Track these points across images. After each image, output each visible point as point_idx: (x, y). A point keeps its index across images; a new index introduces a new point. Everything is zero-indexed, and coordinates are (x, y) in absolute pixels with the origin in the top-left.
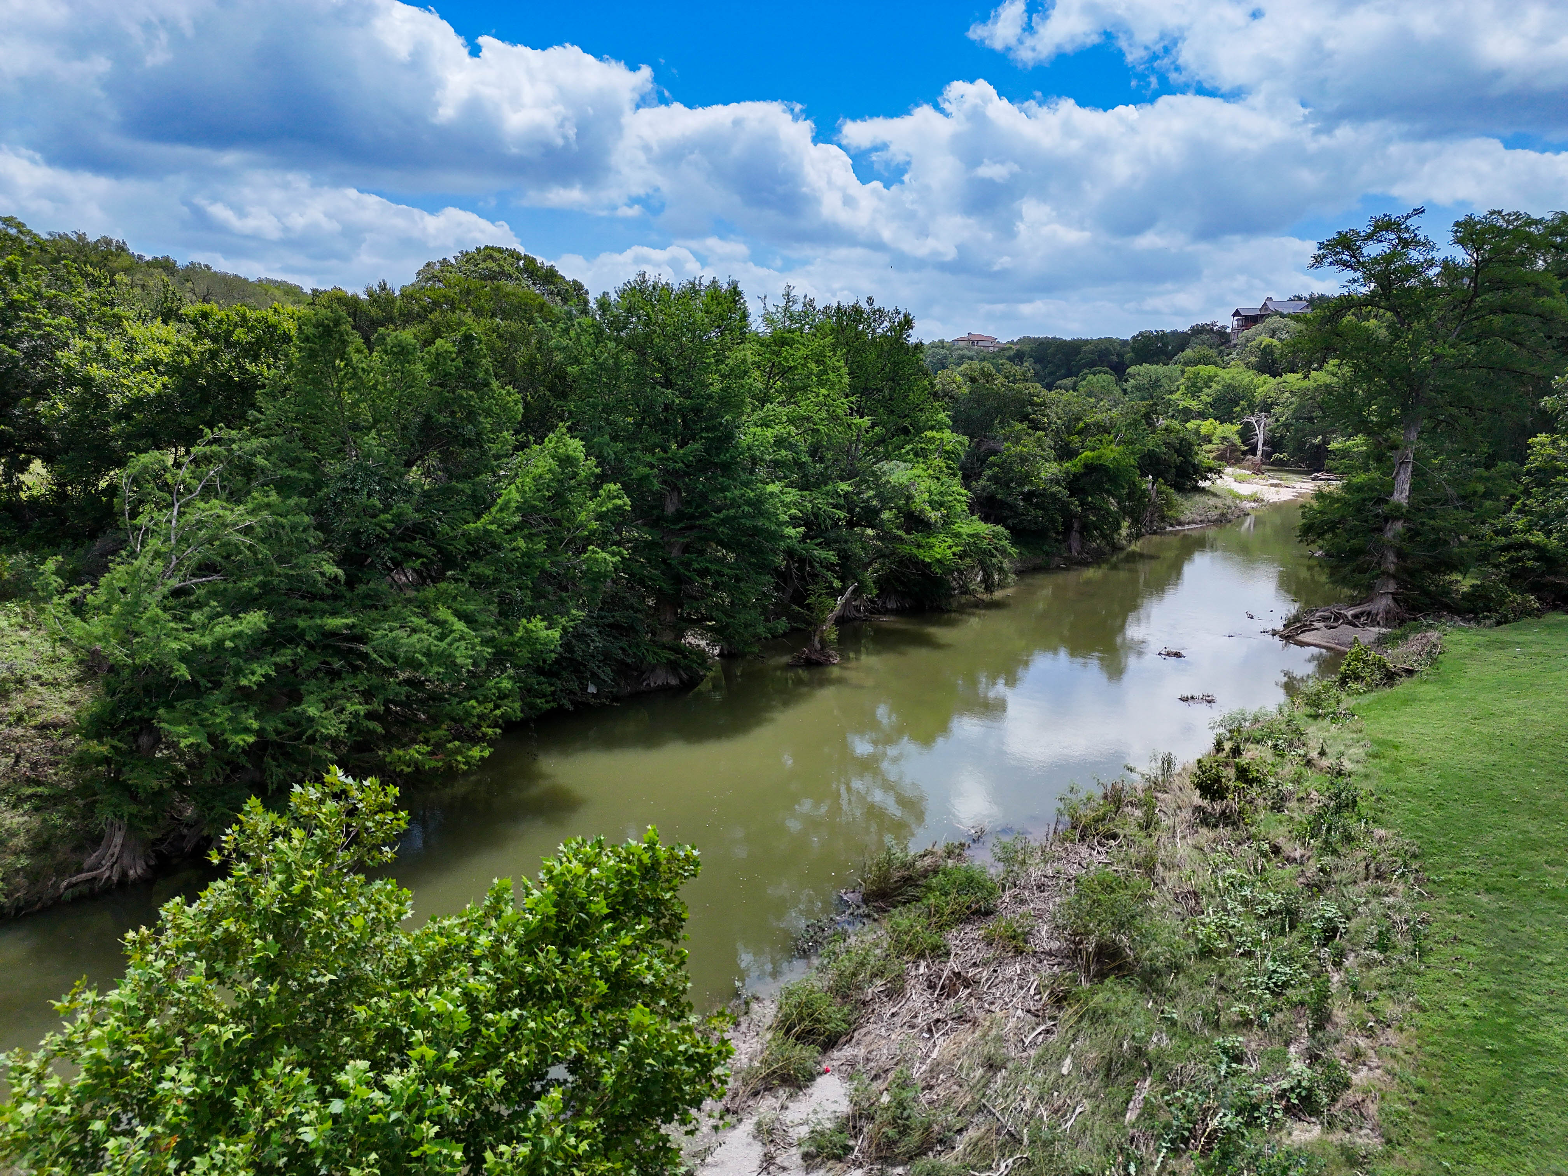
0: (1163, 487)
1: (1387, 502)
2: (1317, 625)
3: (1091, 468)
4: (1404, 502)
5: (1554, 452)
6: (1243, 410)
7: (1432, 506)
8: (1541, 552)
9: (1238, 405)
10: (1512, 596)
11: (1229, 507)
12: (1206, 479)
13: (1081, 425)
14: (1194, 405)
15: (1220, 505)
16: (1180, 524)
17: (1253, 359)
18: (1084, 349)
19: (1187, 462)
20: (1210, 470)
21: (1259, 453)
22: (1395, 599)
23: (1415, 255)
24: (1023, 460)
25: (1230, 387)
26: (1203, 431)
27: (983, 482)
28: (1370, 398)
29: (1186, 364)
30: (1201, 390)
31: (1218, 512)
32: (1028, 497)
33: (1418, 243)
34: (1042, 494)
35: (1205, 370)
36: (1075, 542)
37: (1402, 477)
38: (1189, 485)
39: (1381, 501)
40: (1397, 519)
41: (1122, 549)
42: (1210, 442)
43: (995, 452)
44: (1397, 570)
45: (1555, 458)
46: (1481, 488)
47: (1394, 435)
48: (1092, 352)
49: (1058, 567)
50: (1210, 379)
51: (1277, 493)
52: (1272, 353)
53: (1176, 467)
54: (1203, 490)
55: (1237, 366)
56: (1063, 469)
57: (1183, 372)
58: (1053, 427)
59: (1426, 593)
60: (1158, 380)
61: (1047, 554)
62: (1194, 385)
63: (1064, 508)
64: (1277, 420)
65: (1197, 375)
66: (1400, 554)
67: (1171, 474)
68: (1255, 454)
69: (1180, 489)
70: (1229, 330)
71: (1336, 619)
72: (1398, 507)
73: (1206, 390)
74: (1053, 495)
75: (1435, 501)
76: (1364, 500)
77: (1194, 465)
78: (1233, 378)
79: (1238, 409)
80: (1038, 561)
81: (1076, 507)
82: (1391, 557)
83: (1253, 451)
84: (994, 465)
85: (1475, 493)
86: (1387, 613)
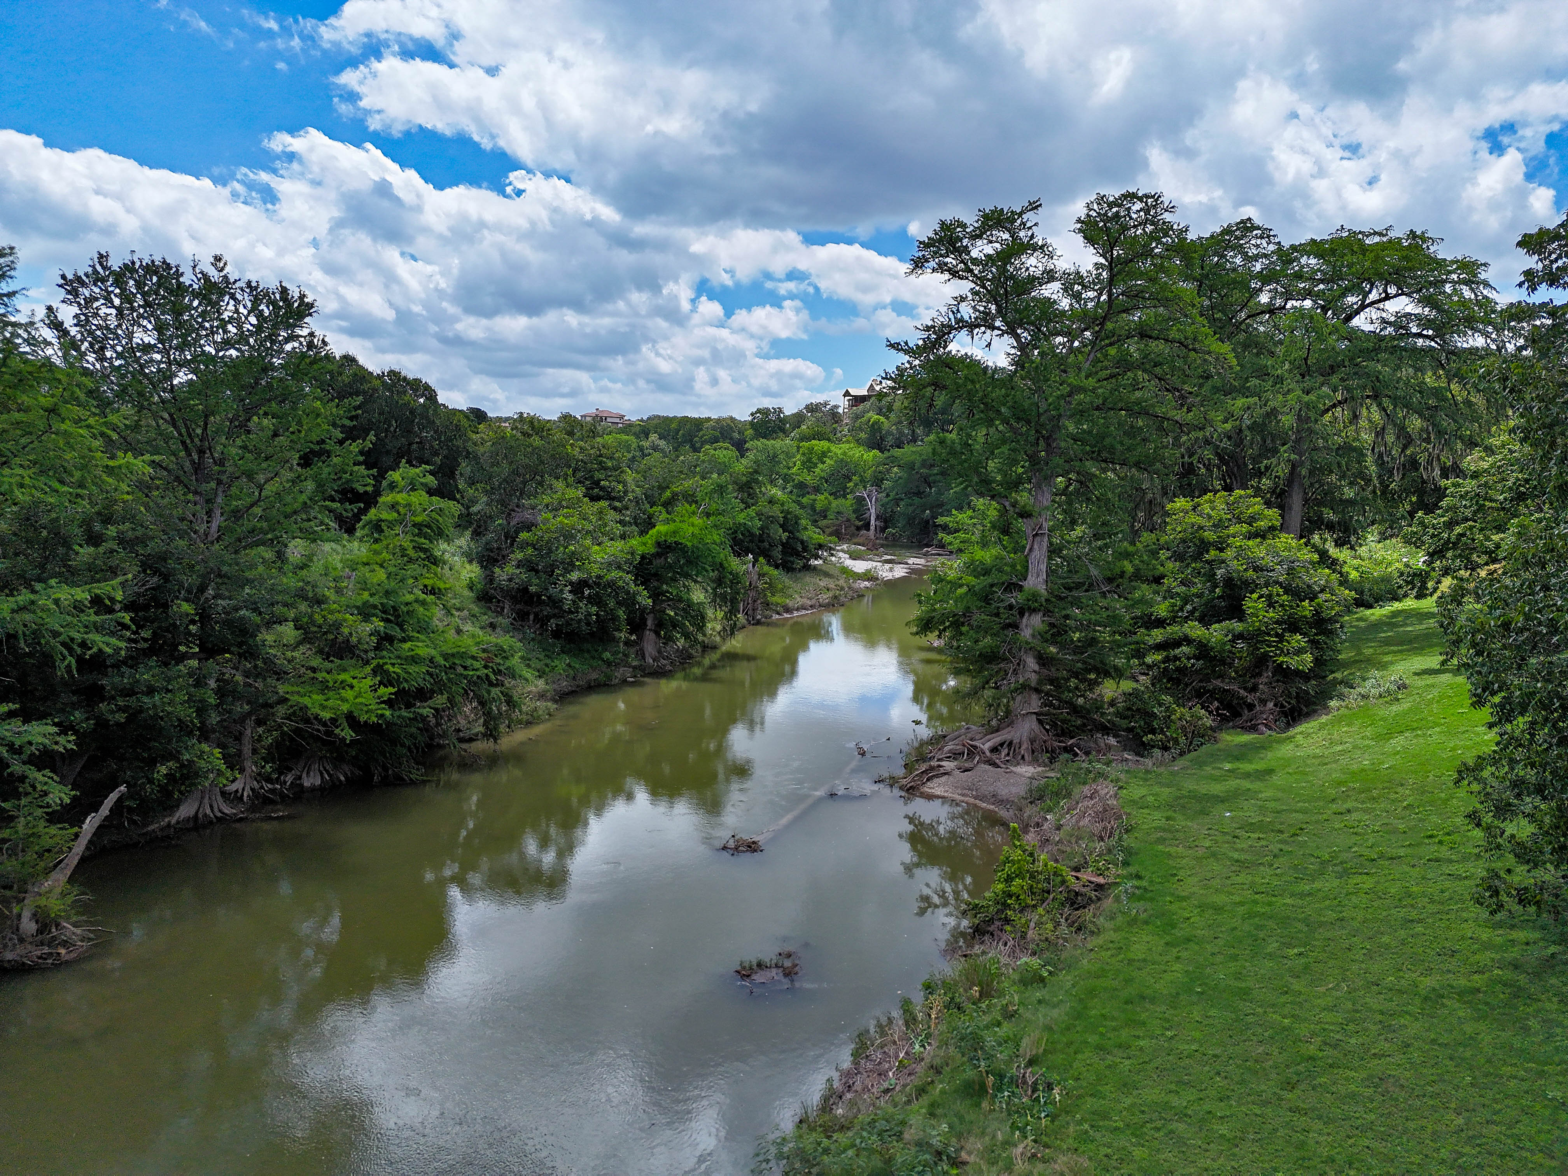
0: (766, 568)
1: (1020, 588)
2: (948, 765)
3: (664, 547)
4: (1042, 589)
5: (1199, 520)
6: (856, 485)
7: (1075, 593)
8: (1203, 650)
9: (850, 480)
10: (1180, 711)
11: (842, 589)
12: (817, 557)
13: (668, 494)
14: (808, 478)
15: (832, 586)
16: (788, 610)
17: (863, 435)
18: (706, 425)
19: (793, 537)
20: (820, 546)
21: (872, 528)
22: (1040, 722)
23: (1033, 263)
24: (568, 535)
25: (842, 463)
26: (818, 506)
27: (510, 569)
28: (990, 450)
29: (802, 439)
30: (816, 466)
31: (831, 594)
32: (578, 587)
33: (1035, 248)
34: (598, 582)
35: (820, 445)
36: (650, 645)
37: (1036, 553)
38: (799, 563)
39: (1012, 587)
40: (1034, 611)
41: (715, 648)
42: (825, 517)
43: (528, 526)
44: (1040, 682)
45: (1201, 528)
46: (1129, 568)
47: (1023, 498)
48: (714, 428)
49: (624, 682)
50: (824, 454)
51: (891, 570)
52: (880, 429)
53: (783, 544)
54: (815, 568)
55: (848, 442)
56: (626, 548)
57: (798, 448)
58: (631, 496)
59: (1075, 710)
60: (775, 456)
61: (609, 663)
62: (809, 460)
63: (629, 601)
64: (888, 495)
65: (811, 450)
66: (1043, 660)
67: (777, 553)
68: (868, 530)
69: (788, 568)
70: (840, 410)
71: (971, 755)
72: (1035, 596)
73: (820, 466)
74: (611, 584)
75: (1078, 586)
76: (992, 586)
77: (802, 542)
78: (845, 454)
79: (851, 484)
80: (594, 676)
81: (645, 600)
82: (1031, 663)
83: (867, 526)
84: (526, 544)
85: (1122, 574)
86: (1032, 741)
